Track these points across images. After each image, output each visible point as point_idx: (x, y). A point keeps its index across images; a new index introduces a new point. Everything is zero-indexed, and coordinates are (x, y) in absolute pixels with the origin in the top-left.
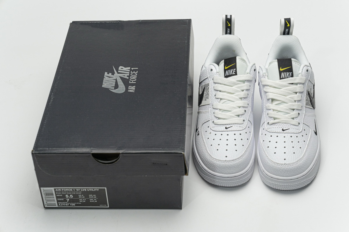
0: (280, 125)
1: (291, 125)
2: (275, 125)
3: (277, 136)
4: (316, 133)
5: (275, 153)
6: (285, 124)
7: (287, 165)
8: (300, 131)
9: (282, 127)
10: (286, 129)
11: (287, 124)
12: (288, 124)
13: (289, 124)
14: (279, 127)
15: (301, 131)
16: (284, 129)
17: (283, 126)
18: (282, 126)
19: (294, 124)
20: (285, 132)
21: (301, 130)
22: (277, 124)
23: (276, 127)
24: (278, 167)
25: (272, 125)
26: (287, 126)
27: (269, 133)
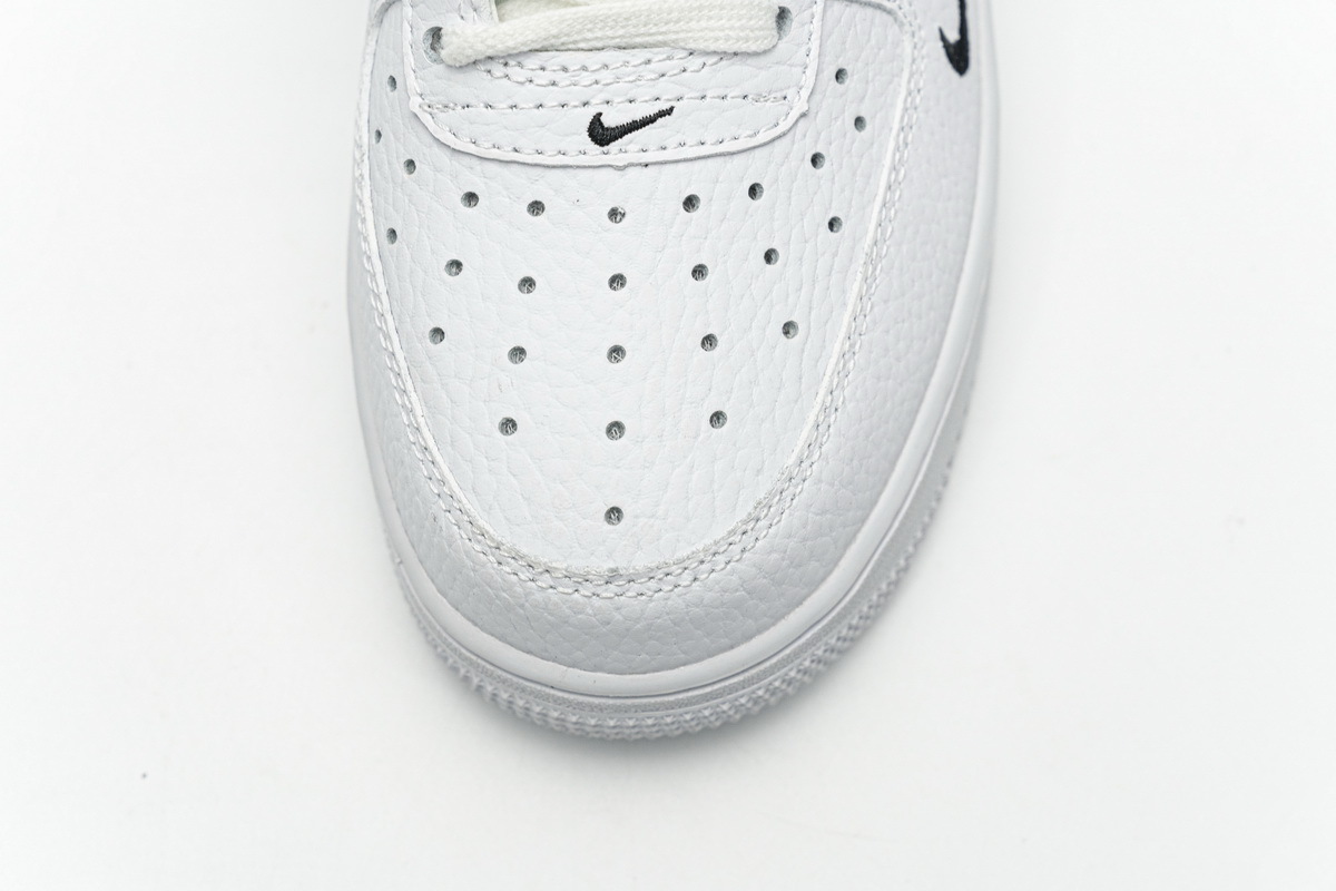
0: (560, 77)
1: (696, 62)
2: (513, 71)
3: (536, 207)
4: (958, 55)
5: (509, 425)
6: (622, 55)
7: (635, 587)
8: (795, 114)
9: (585, 95)
10: (638, 113)
11: (643, 55)
12: (657, 55)
13: (663, 52)
14: (552, 97)
15: (800, 106)
16: (609, 121)
17: (605, 76)
18: (587, 78)
19: (722, 46)
20: (621, 160)
21: (805, 93)
22: (533, 62)
23: (527, 95)
24: (538, 596)
25: (478, 77)
26: (648, 73)
27: (444, 157)
